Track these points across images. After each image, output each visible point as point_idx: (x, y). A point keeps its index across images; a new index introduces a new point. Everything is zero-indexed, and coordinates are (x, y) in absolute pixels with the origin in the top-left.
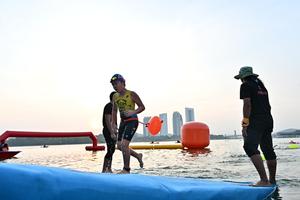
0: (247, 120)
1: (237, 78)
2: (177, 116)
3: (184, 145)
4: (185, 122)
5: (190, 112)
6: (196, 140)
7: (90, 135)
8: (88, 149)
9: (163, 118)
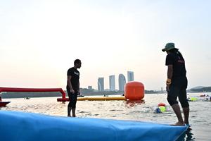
0: (170, 80)
1: (163, 50)
2: (121, 77)
3: (127, 98)
4: (127, 82)
5: (131, 75)
7: (60, 90)
8: (59, 100)
9: (112, 78)
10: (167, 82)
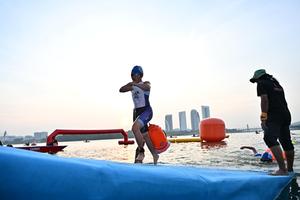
0: (265, 115)
2: (194, 114)
3: (202, 138)
4: (201, 119)
5: (206, 110)
6: (213, 134)
7: (122, 131)
8: (120, 143)
9: (182, 115)
10: (262, 117)
